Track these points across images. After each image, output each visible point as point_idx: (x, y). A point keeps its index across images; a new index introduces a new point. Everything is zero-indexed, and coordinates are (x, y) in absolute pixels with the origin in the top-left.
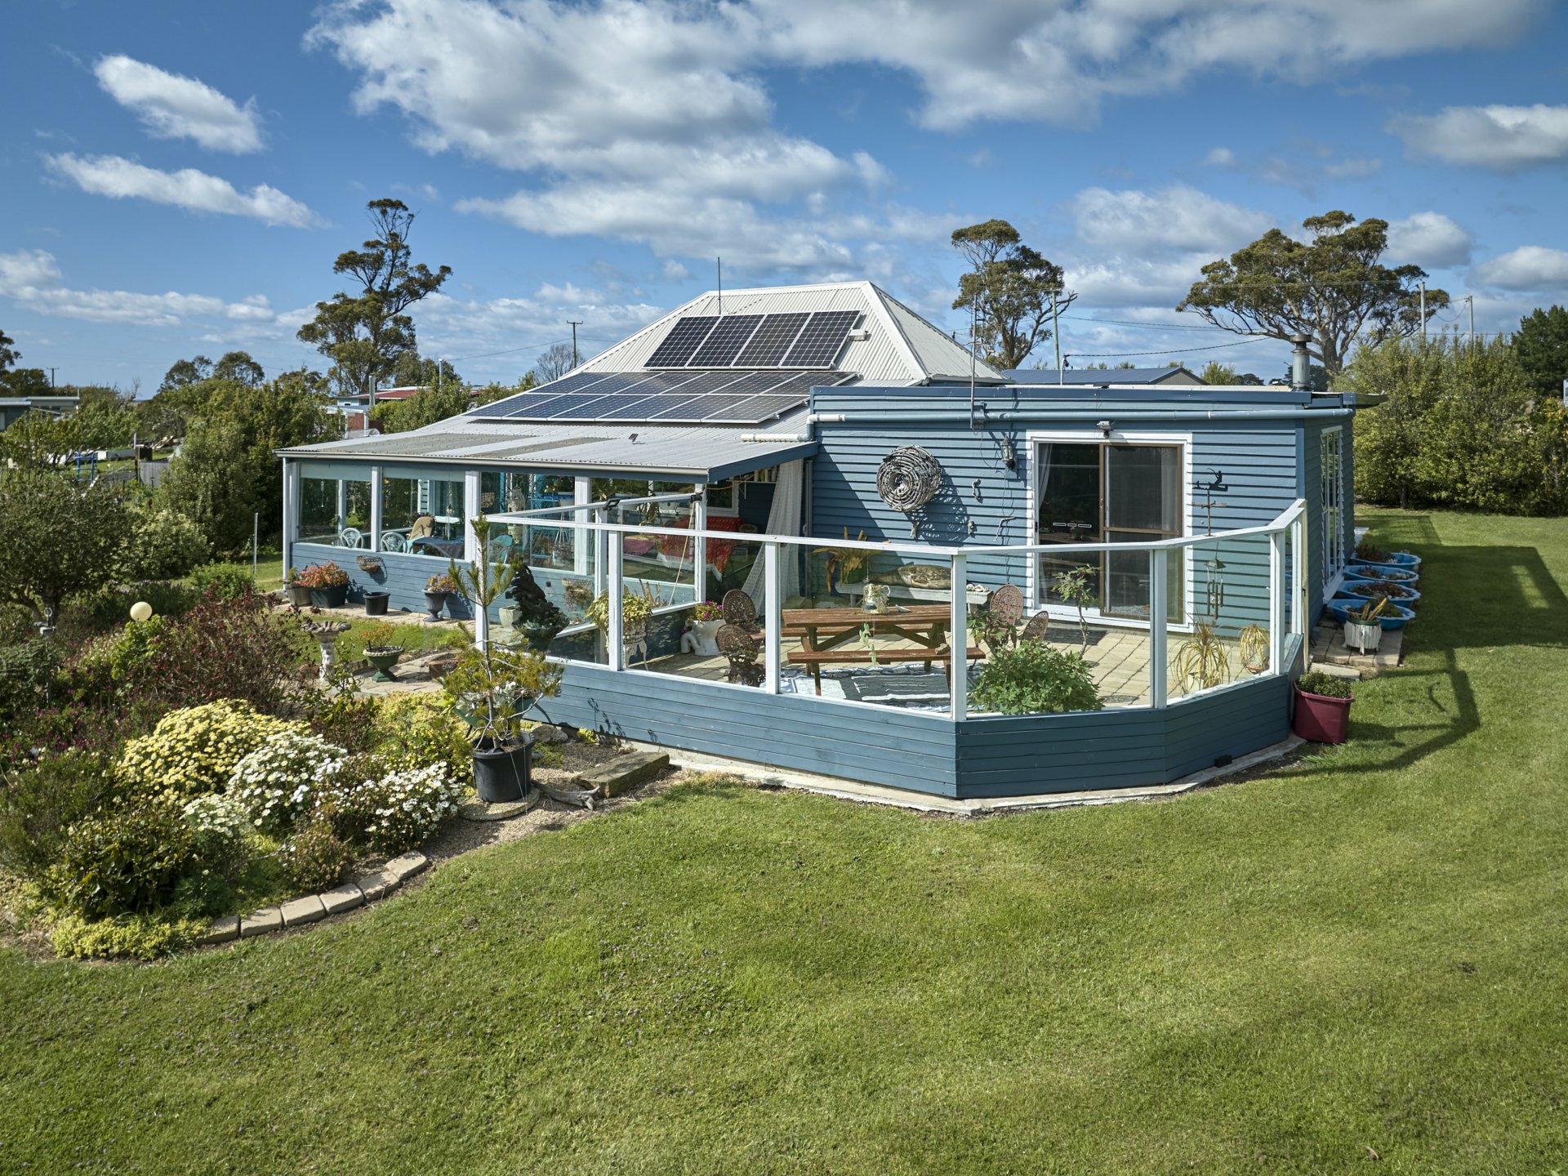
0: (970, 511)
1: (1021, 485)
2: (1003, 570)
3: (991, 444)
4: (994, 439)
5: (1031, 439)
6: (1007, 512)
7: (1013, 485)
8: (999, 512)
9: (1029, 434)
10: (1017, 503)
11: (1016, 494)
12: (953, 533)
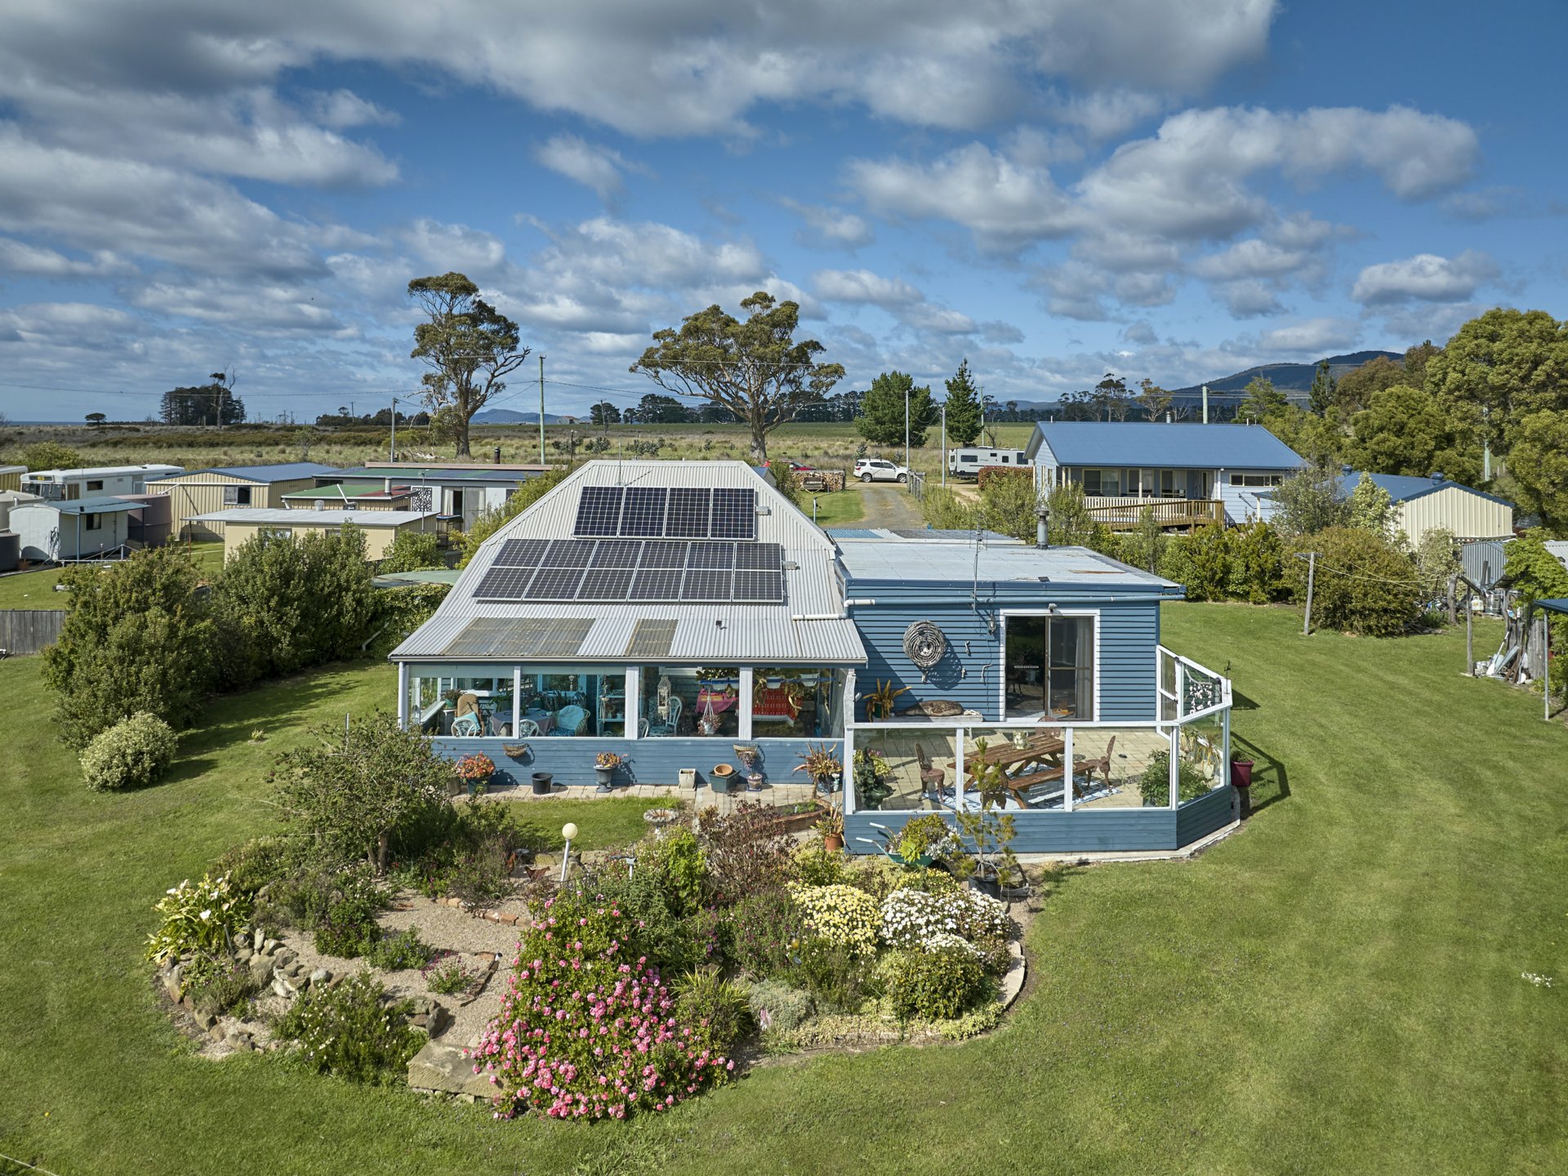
0: (962, 662)
1: (996, 644)
2: (985, 699)
3: (978, 618)
4: (980, 615)
5: (1004, 612)
6: (988, 661)
7: (991, 644)
8: (982, 662)
9: (1002, 611)
10: (994, 656)
11: (993, 650)
12: (951, 677)
